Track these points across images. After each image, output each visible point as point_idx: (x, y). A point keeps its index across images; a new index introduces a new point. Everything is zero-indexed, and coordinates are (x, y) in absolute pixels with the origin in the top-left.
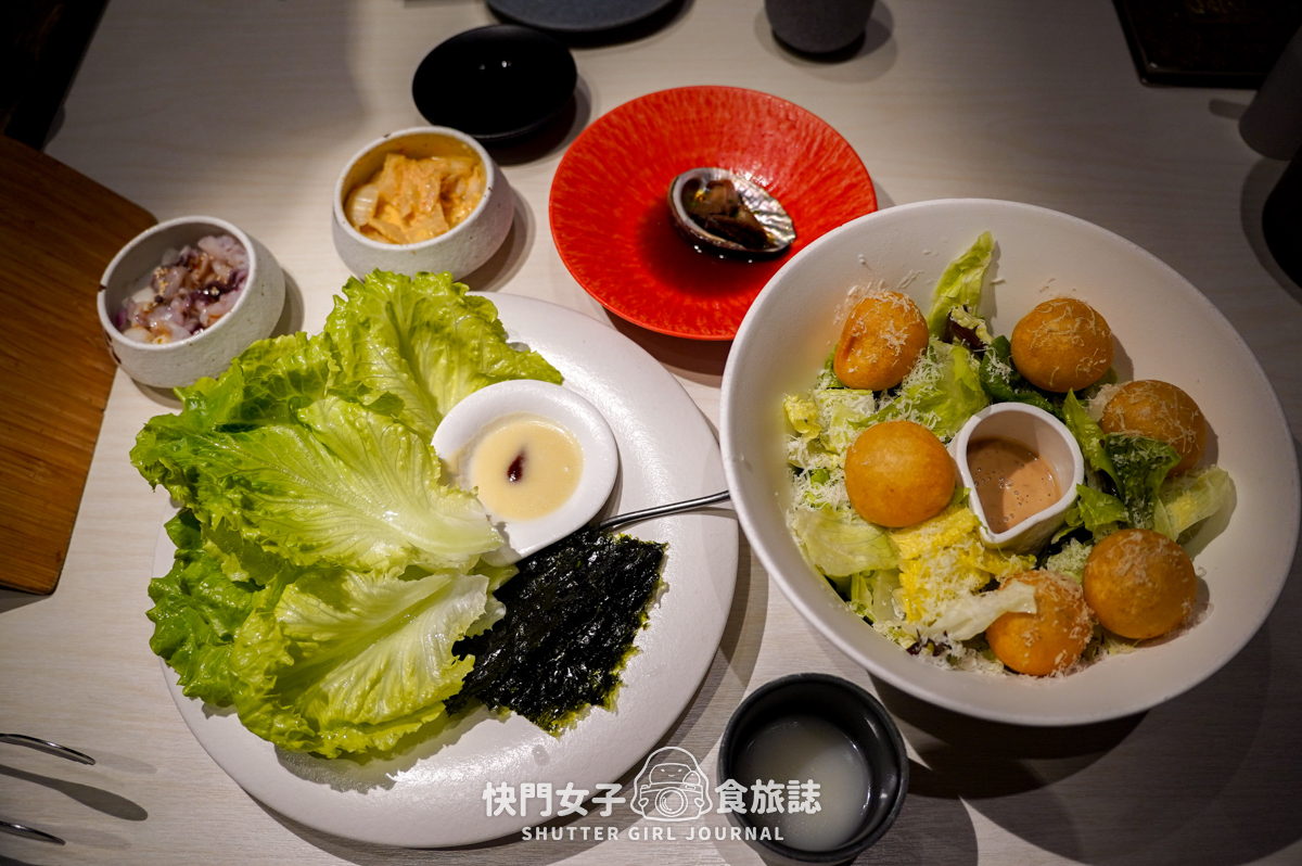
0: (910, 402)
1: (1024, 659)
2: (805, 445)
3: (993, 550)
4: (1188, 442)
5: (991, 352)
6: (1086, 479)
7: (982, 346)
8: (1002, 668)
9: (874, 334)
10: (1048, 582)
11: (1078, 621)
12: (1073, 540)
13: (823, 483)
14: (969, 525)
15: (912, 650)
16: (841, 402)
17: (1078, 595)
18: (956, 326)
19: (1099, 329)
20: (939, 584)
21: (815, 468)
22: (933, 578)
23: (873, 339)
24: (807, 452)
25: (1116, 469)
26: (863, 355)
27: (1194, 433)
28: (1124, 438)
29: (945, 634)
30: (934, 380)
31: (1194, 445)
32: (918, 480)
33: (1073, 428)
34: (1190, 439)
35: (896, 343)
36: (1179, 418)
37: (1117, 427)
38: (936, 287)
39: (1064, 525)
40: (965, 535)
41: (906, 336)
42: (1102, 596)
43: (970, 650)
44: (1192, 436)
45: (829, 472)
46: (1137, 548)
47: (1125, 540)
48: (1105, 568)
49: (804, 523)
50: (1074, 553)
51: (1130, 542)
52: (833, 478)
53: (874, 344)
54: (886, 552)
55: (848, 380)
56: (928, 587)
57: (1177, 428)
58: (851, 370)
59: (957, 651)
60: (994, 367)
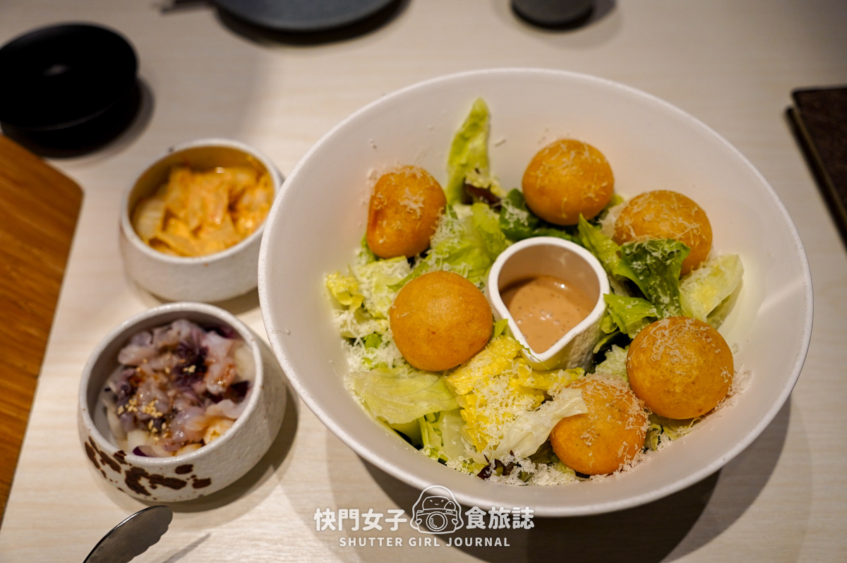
0: (440, 257)
1: (589, 459)
2: (352, 315)
3: (540, 370)
4: (694, 235)
5: (507, 203)
6: (612, 290)
7: (499, 200)
8: (574, 475)
9: (394, 203)
10: (595, 383)
11: (631, 412)
12: (614, 347)
13: (376, 347)
14: (513, 352)
15: (484, 474)
16: (379, 271)
17: (625, 390)
18: (471, 187)
19: (594, 157)
20: (496, 409)
21: (366, 334)
22: (490, 405)
23: (394, 209)
24: (355, 321)
25: (637, 275)
26: (389, 224)
27: (697, 226)
28: (636, 245)
29: (512, 453)
30: (457, 234)
31: (700, 236)
32: (455, 318)
33: (592, 249)
34: (695, 231)
35: (414, 206)
36: (681, 216)
37: (629, 237)
38: (446, 159)
39: (603, 335)
40: (511, 360)
41: (422, 199)
42: (647, 384)
43: (540, 465)
44: (697, 229)
45: (380, 336)
46: (667, 333)
47: (655, 329)
48: (642, 357)
49: (360, 382)
50: (618, 358)
51: (660, 328)
52: (385, 340)
53: (396, 213)
54: (445, 396)
55: (381, 251)
56: (487, 413)
57: (681, 224)
58: (381, 241)
59: (527, 467)
60: (512, 214)
